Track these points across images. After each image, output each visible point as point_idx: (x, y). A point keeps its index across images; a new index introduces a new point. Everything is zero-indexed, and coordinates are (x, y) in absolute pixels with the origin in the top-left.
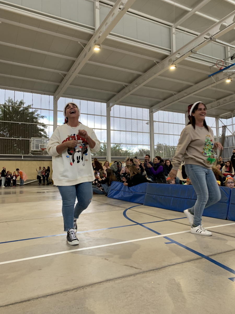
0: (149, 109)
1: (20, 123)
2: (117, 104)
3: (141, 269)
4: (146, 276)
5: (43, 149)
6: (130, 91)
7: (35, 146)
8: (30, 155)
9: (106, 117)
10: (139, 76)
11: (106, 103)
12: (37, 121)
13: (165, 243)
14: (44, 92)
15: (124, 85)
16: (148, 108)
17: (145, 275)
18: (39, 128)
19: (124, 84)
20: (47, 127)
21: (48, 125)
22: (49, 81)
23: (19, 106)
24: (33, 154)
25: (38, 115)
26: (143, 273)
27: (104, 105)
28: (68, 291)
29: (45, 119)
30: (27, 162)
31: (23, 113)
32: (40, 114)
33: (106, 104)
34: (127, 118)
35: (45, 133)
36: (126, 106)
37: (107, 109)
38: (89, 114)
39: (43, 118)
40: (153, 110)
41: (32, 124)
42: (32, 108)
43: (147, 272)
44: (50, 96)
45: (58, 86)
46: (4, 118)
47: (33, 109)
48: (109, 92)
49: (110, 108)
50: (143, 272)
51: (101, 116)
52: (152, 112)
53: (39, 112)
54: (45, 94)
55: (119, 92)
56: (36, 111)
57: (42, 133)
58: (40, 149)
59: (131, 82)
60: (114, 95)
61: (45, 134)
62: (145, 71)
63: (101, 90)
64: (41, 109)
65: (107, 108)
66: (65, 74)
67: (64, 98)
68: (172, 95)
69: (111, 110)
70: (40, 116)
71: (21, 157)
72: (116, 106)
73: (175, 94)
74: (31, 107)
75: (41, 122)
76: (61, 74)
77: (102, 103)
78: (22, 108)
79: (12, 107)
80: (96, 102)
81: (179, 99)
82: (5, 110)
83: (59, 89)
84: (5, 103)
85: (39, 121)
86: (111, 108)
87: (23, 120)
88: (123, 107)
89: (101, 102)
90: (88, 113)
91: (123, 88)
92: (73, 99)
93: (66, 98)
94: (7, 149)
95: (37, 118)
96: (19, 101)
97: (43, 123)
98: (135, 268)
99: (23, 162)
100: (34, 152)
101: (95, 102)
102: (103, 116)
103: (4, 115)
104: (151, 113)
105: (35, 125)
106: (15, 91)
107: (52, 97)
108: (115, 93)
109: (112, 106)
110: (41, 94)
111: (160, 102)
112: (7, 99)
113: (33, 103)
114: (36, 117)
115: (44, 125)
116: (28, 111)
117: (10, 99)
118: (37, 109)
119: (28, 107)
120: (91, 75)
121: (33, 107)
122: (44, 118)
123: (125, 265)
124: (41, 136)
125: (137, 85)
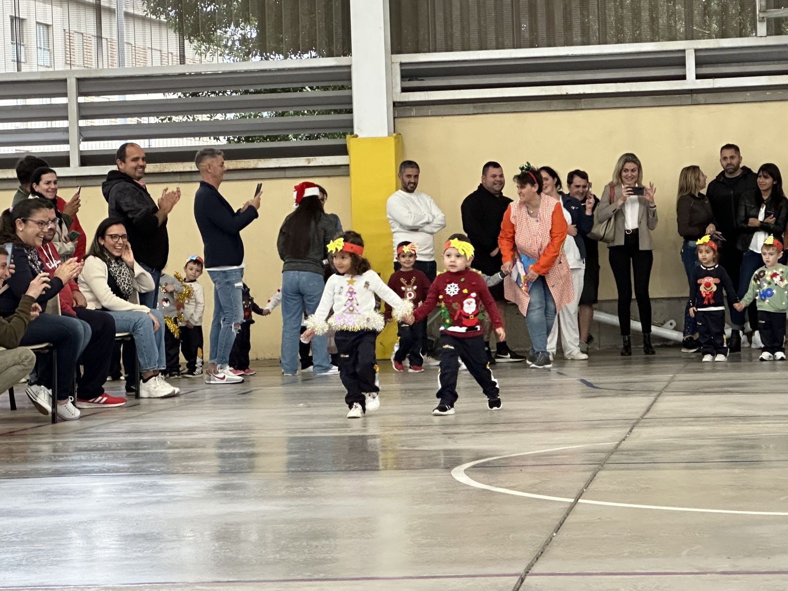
8: (763, 37)
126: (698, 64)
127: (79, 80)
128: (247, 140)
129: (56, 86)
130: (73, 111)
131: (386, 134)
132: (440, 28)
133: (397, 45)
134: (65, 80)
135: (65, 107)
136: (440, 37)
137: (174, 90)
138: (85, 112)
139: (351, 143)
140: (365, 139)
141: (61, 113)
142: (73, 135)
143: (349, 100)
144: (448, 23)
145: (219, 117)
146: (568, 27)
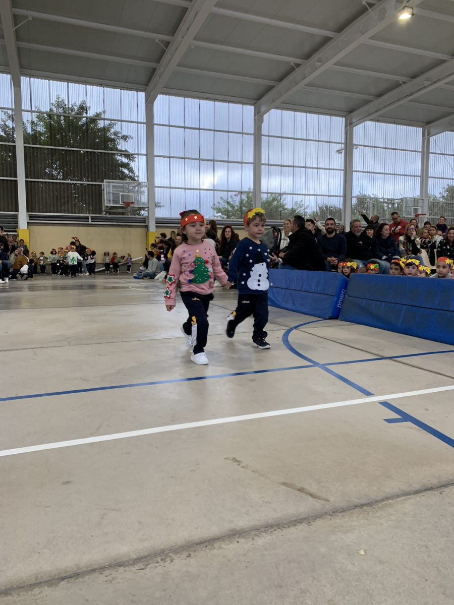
0: (344, 119)
1: (82, 150)
2: (277, 108)
3: (326, 500)
4: (342, 527)
5: (127, 204)
6: (306, 77)
7: (111, 199)
8: (103, 215)
9: (252, 136)
10: (327, 40)
11: (254, 105)
12: (114, 146)
13: (386, 420)
14: (126, 84)
15: (292, 64)
16: (342, 116)
17: (338, 521)
18: (118, 161)
19: (293, 60)
20: (135, 159)
21: (135, 154)
22: (134, 58)
23: (79, 116)
24: (110, 213)
25: (115, 134)
26: (331, 515)
27: (250, 109)
28: (120, 564)
29: (130, 140)
30: (98, 229)
31: (87, 129)
32: (120, 131)
33: (253, 107)
34: (297, 139)
35: (131, 170)
36: (296, 112)
37: (255, 119)
38: (217, 131)
39: (125, 139)
40: (354, 120)
41: (105, 153)
42: (104, 119)
43: (344, 514)
44: (138, 92)
45: (154, 69)
46: (51, 140)
47: (106, 121)
48: (260, 81)
49: (262, 117)
50: (333, 512)
51: (243, 133)
52: (351, 124)
53: (117, 128)
54: (128, 89)
55: (281, 79)
56: (111, 126)
57: (126, 171)
58: (121, 204)
59: (308, 56)
60: (271, 88)
61: (131, 174)
62: (340, 29)
63: (244, 76)
64: (121, 121)
65: (254, 117)
66: (167, 42)
67: (168, 96)
68: (397, 85)
69: (262, 122)
70: (120, 135)
71: (87, 218)
72: (273, 111)
73: (404, 83)
74: (102, 116)
75: (123, 149)
76: (159, 40)
77: (244, 106)
78: (84, 119)
79: (64, 116)
80: (233, 104)
81: (411, 94)
82: (51, 123)
83: (156, 78)
84: (51, 110)
85: (119, 147)
86: (264, 116)
87: (87, 145)
88: (288, 114)
89: (243, 104)
90: (216, 129)
91: (292, 70)
92: (186, 98)
93: (171, 97)
94: (59, 203)
95: (113, 140)
96: (78, 104)
97: (126, 151)
98: (312, 495)
99: (91, 229)
100: (110, 210)
101: (230, 104)
102: (246, 134)
103: (51, 136)
104: (349, 126)
105: (111, 153)
106: (70, 84)
107: (142, 95)
108: (272, 83)
109: (265, 113)
110: (121, 88)
111: (370, 101)
112: (54, 100)
113: (105, 109)
114: (113, 137)
115: (128, 156)
116: (96, 125)
117: (60, 100)
118: (113, 122)
119: (96, 118)
120: (222, 43)
121: (106, 117)
122: (127, 139)
123: (284, 484)
124: (123, 177)
125: (320, 64)
126: (91, 219)
131: (26, 228)
133: (28, 211)
136: (37, 210)
139: (18, 230)
140: (22, 229)
143: (17, 222)
144: (39, 206)
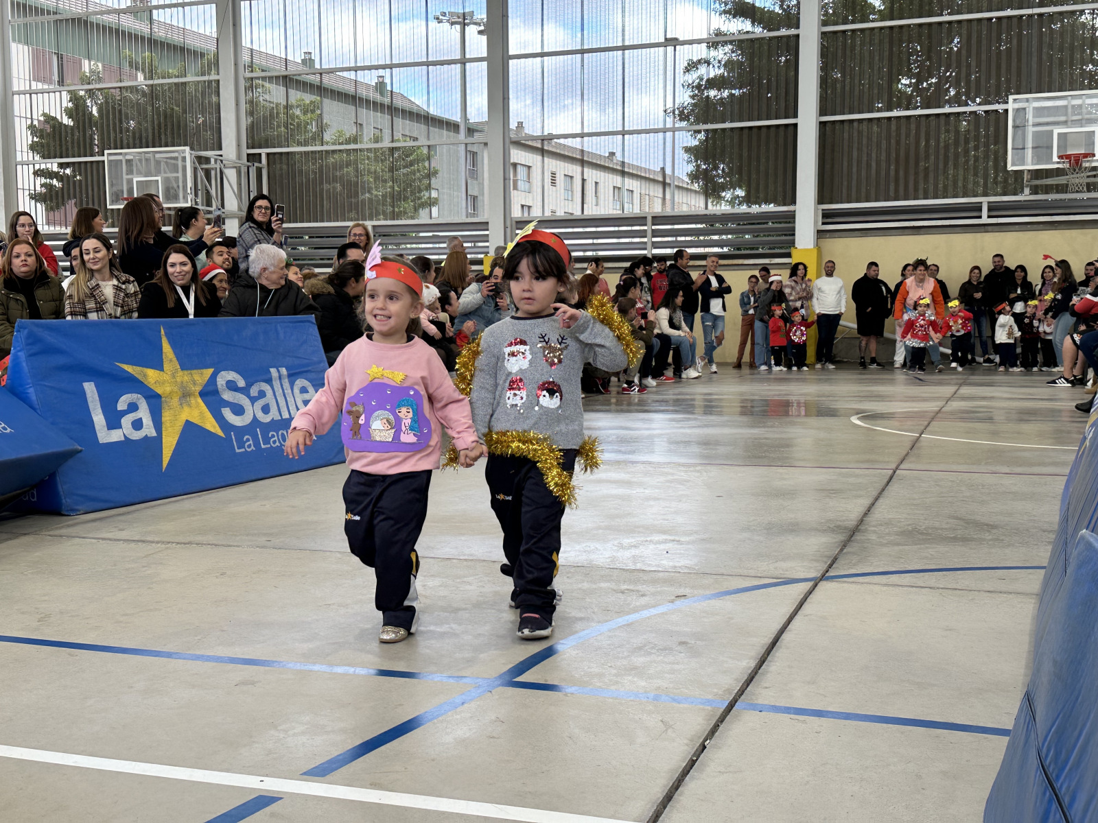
5: (1076, 162)
7: (1029, 144)
8: (1026, 196)
30: (1010, 239)
58: (1055, 163)
71: (978, 208)
99: (989, 239)
126: (989, 210)
127: (653, 217)
128: (739, 249)
129: (641, 220)
130: (649, 234)
131: (812, 247)
132: (844, 191)
133: (821, 199)
134: (646, 218)
135: (645, 231)
137: (701, 223)
138: (655, 233)
139: (794, 252)
140: (801, 250)
141: (642, 234)
142: (649, 245)
143: (793, 229)
144: (849, 188)
145: (724, 237)
146: (916, 190)
